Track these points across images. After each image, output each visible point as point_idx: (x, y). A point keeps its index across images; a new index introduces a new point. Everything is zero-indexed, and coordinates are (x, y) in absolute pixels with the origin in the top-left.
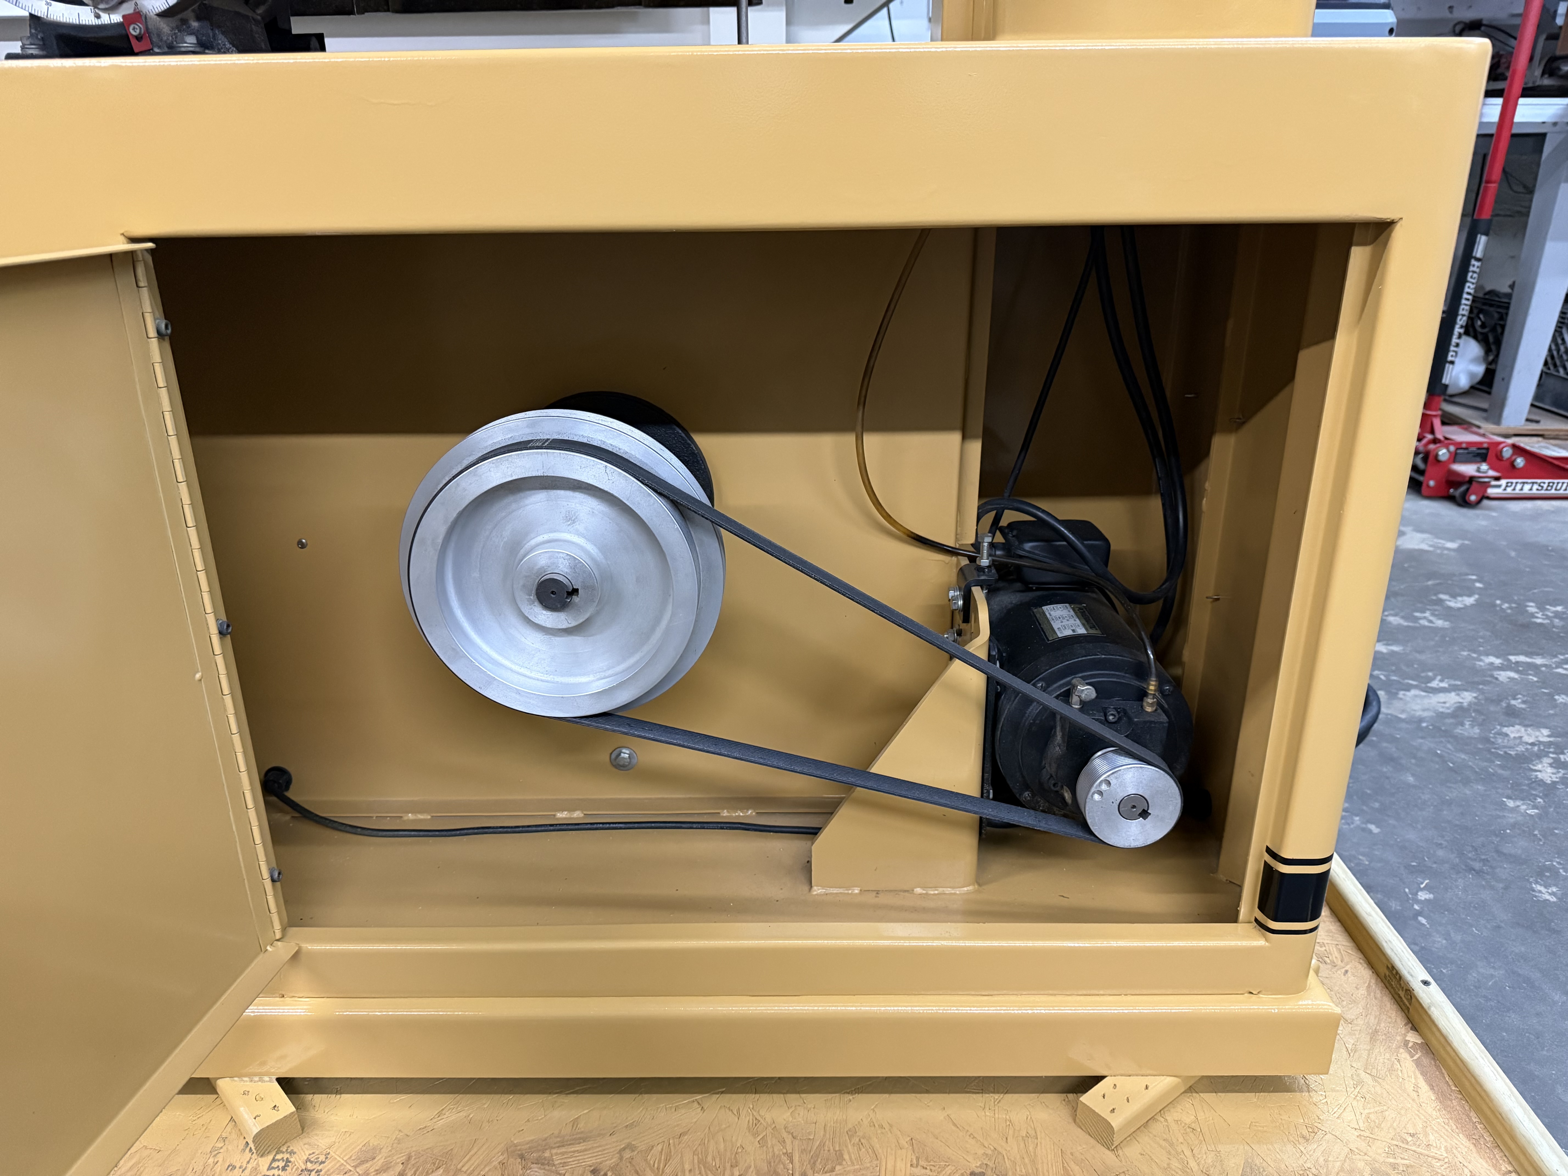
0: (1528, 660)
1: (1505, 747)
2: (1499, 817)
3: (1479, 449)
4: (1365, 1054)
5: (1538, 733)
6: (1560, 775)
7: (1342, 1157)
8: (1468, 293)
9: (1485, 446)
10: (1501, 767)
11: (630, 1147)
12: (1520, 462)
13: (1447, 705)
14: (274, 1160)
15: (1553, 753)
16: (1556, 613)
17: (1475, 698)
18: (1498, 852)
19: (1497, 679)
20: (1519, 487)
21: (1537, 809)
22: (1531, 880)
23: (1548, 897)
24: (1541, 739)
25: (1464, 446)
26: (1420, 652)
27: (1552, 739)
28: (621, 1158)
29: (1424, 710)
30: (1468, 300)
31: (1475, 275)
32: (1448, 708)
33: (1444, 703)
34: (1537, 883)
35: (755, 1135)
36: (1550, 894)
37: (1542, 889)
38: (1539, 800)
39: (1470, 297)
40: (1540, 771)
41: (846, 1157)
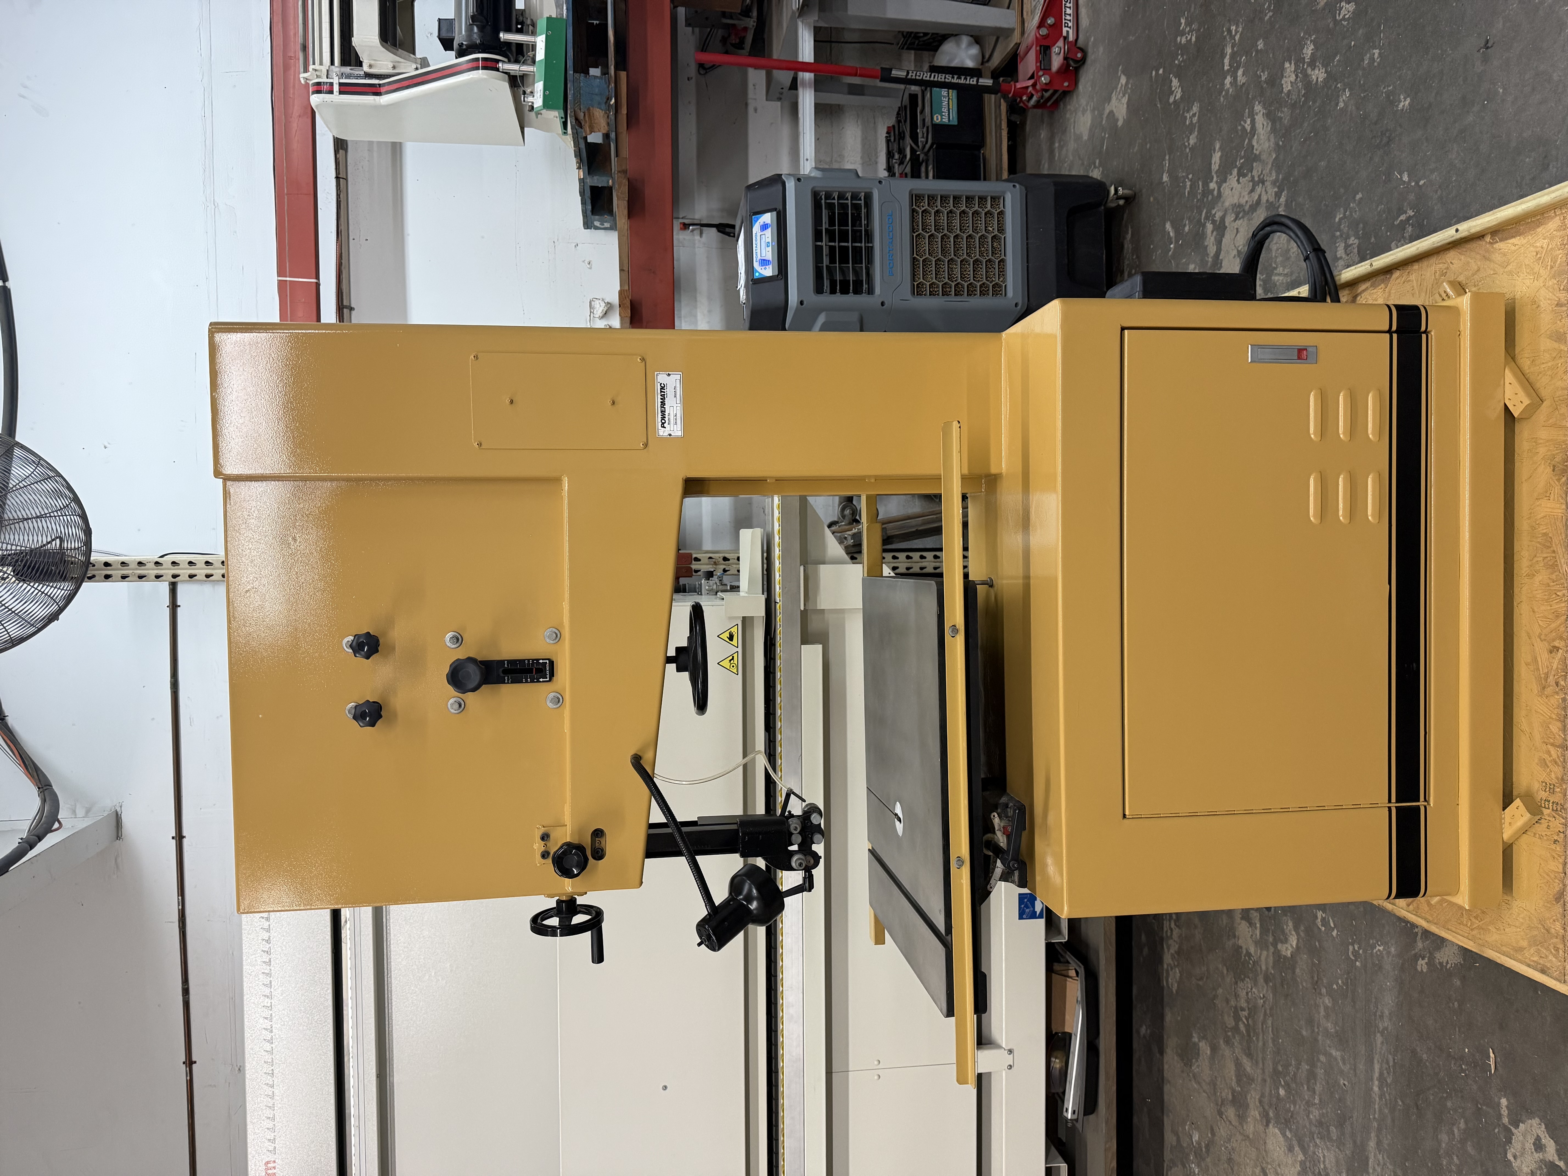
0: (1228, 57)
1: (1299, 95)
2: (1351, 114)
3: (1041, 53)
4: (1496, 266)
5: (1288, 70)
6: (1320, 66)
7: (1547, 291)
8: (930, 77)
9: (1038, 48)
10: (1314, 102)
11: (1540, 634)
12: (1050, 21)
13: (1265, 123)
14: (1545, 807)
15: (1303, 66)
16: (1187, 24)
17: (1259, 103)
18: (1376, 123)
19: (1244, 84)
20: (1068, 17)
21: (1345, 89)
22: (1395, 109)
23: (1407, 103)
24: (1293, 69)
25: (1038, 64)
26: (1221, 130)
27: (1293, 63)
28: (1545, 640)
29: (1269, 141)
30: (935, 76)
31: (918, 74)
32: (1268, 124)
33: (1263, 125)
34: (1397, 106)
35: (1534, 575)
36: (1405, 101)
37: (1402, 104)
38: (1339, 85)
39: (933, 75)
40: (1317, 78)
41: (1545, 531)
